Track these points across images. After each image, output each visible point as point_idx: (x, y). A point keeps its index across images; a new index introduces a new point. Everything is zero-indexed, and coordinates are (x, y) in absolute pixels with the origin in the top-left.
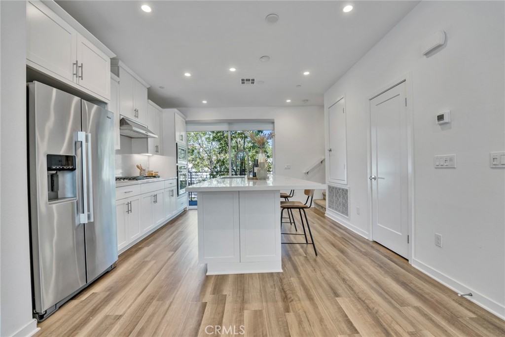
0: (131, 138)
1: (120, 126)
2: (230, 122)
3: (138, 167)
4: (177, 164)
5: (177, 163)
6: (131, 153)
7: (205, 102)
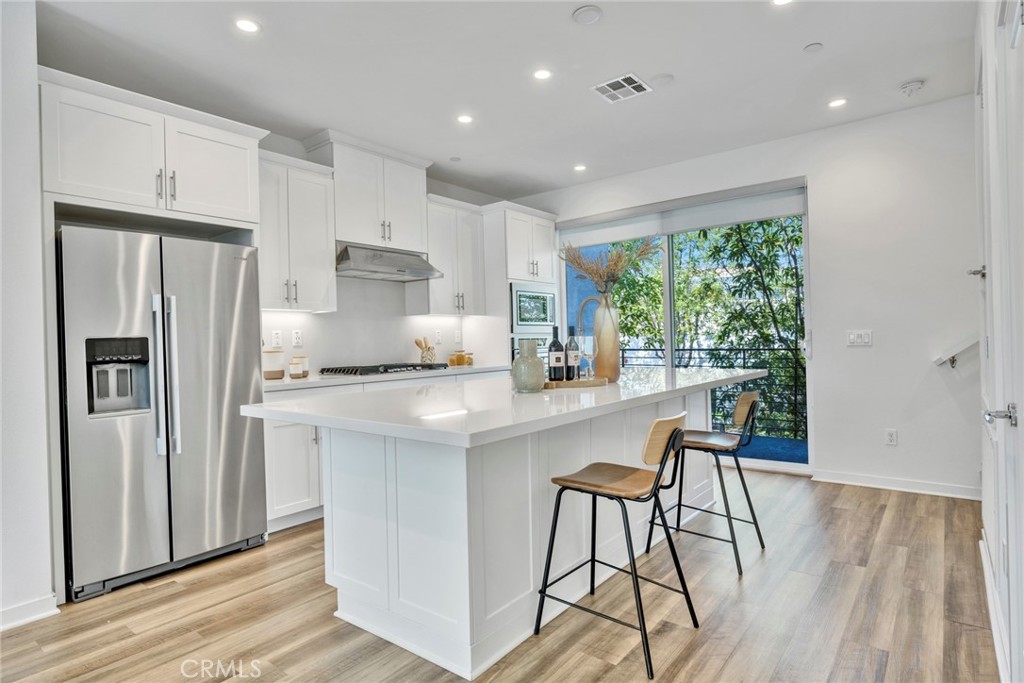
0: (404, 282)
1: (338, 264)
2: (664, 210)
3: (418, 343)
4: (512, 335)
5: (512, 332)
6: (405, 314)
7: (580, 168)
